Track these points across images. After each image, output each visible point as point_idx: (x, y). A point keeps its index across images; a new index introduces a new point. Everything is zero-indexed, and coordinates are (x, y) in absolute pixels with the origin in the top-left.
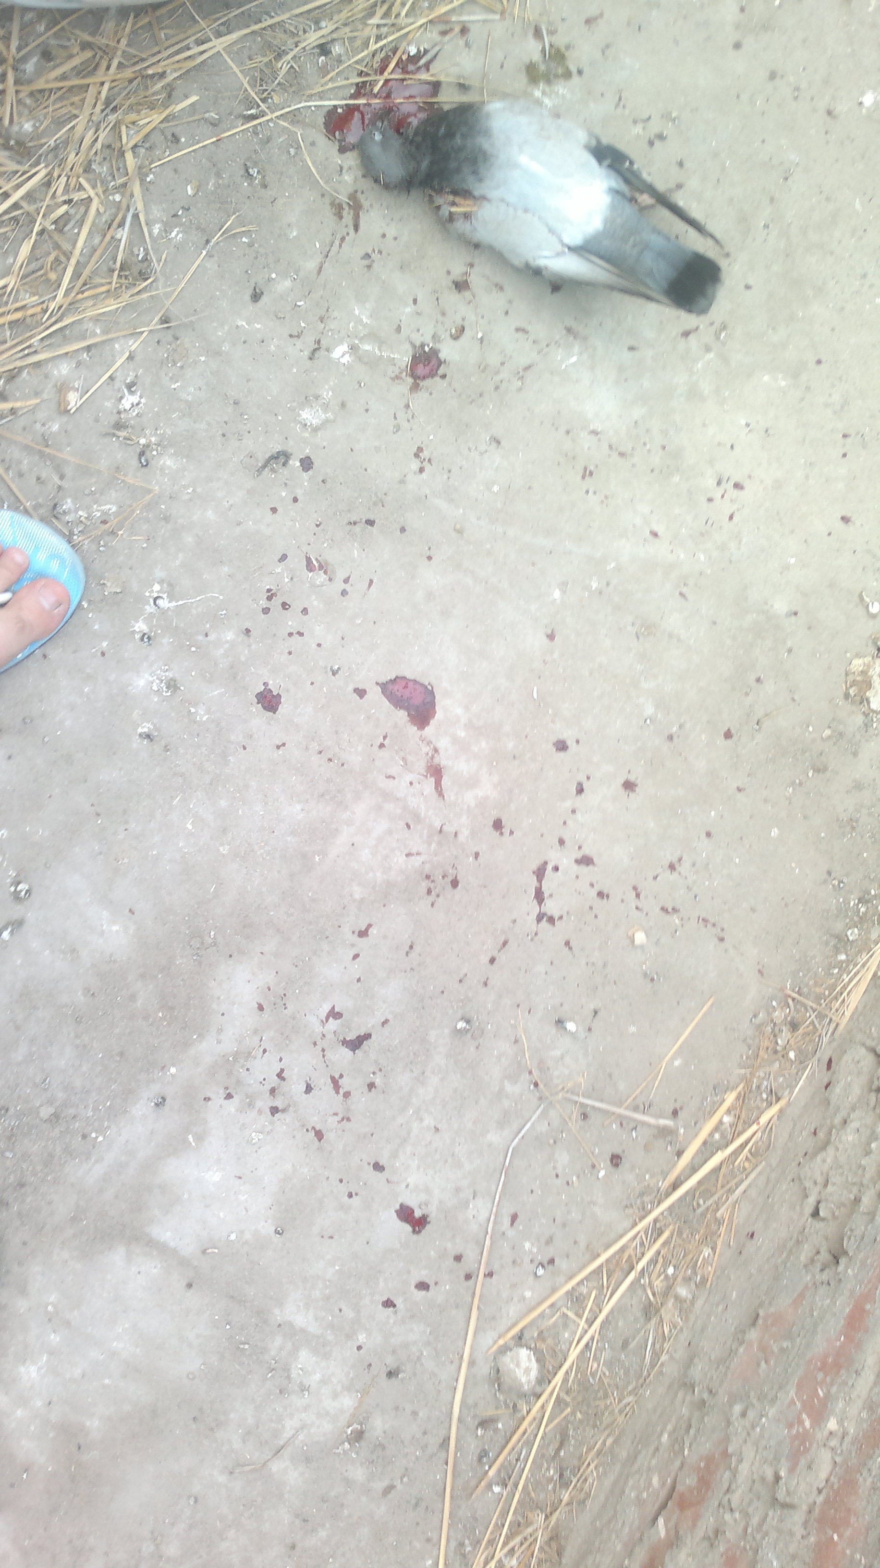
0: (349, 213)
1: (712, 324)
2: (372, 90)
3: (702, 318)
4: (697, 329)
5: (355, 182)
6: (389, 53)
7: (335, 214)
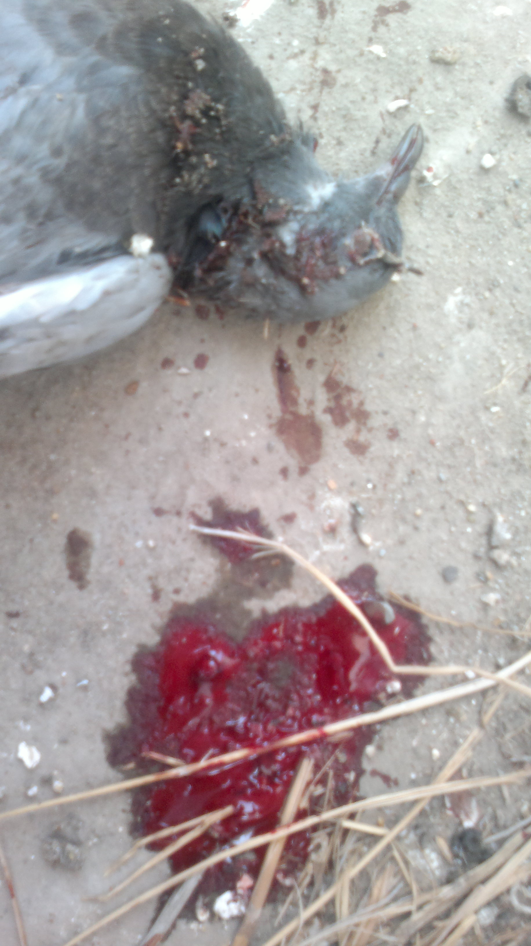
0: (311, 403)
2: (317, 766)
5: (313, 497)
7: (349, 389)
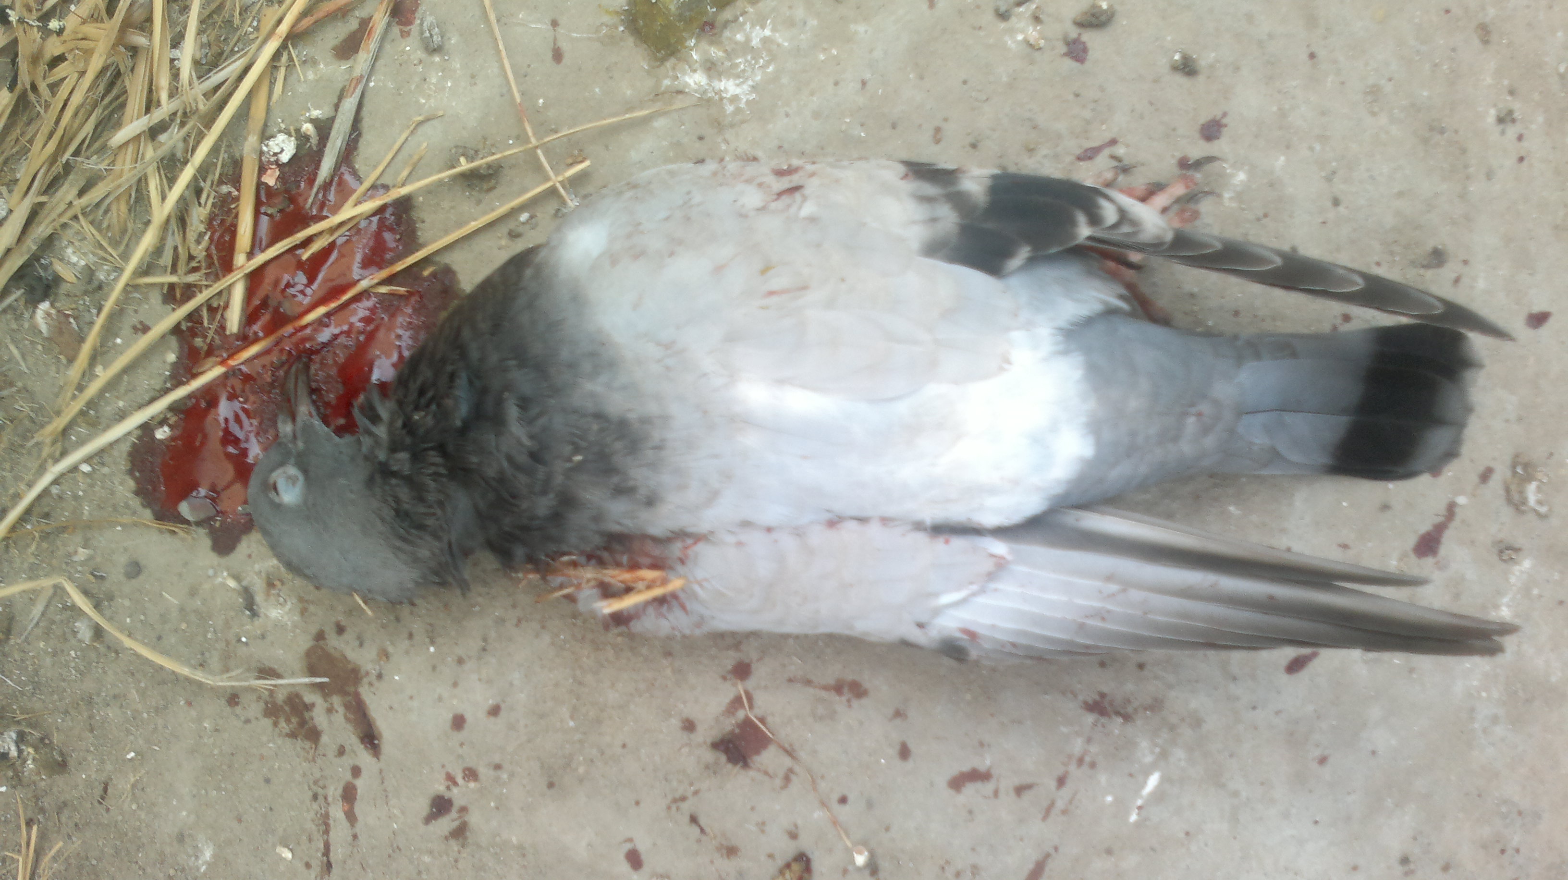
0: (330, 711)
1: (1486, 476)
2: (223, 327)
3: (1450, 471)
4: (1451, 509)
5: (303, 612)
6: (225, 189)
7: (293, 735)
